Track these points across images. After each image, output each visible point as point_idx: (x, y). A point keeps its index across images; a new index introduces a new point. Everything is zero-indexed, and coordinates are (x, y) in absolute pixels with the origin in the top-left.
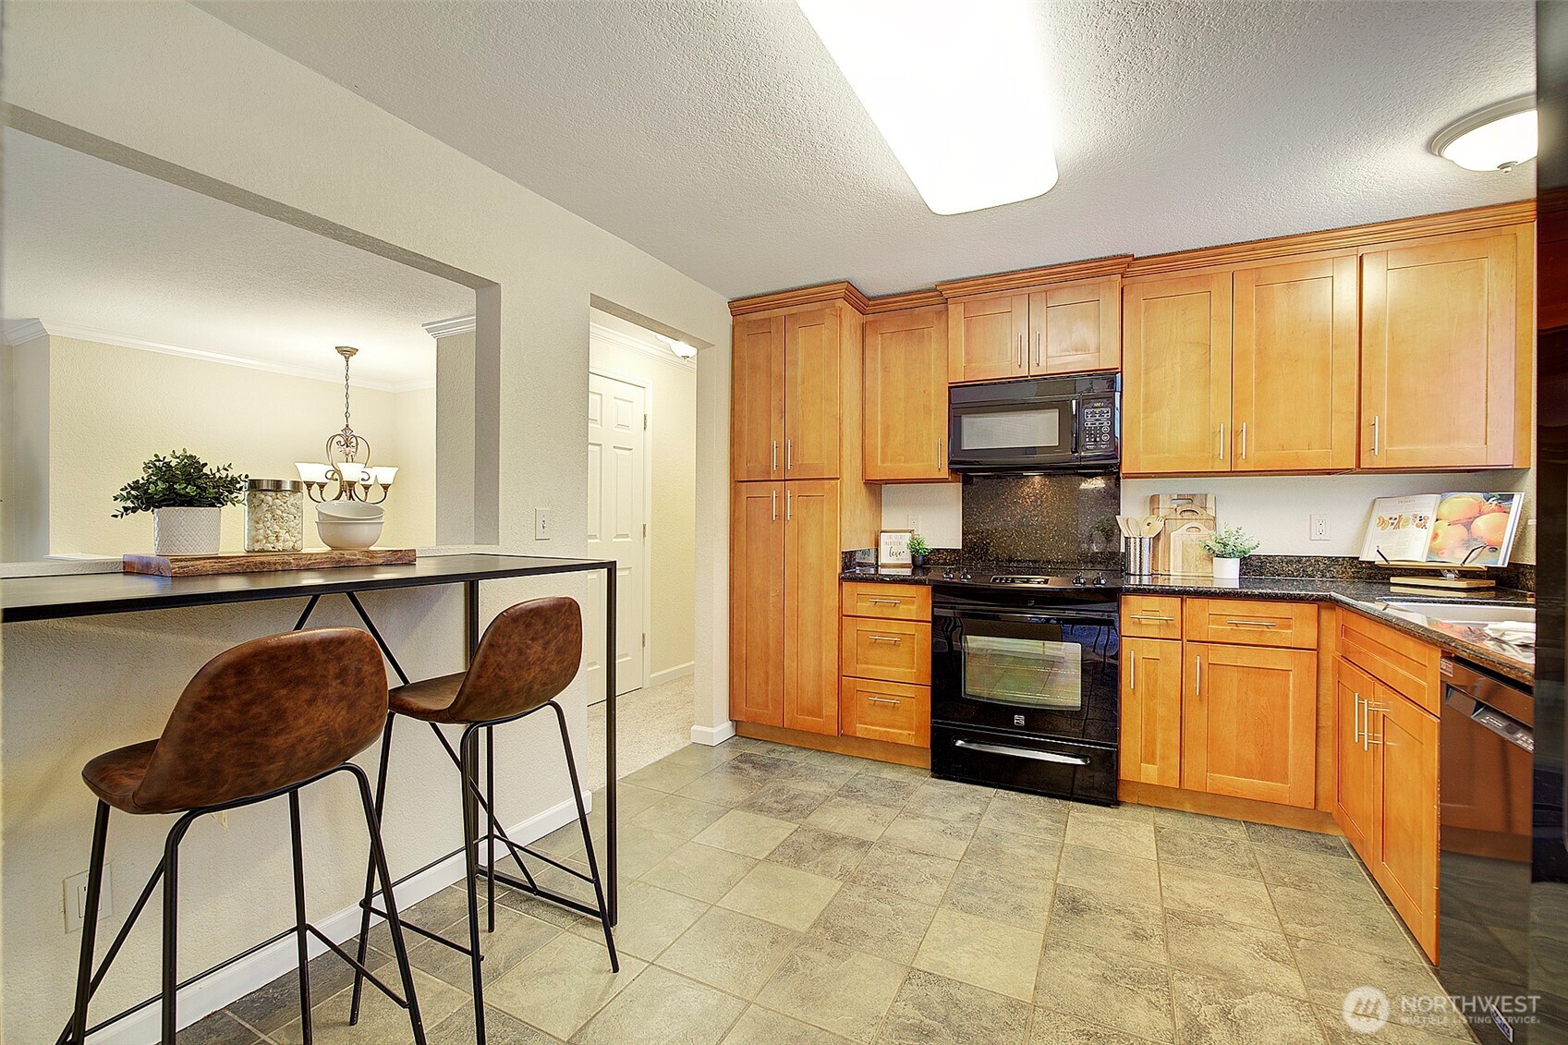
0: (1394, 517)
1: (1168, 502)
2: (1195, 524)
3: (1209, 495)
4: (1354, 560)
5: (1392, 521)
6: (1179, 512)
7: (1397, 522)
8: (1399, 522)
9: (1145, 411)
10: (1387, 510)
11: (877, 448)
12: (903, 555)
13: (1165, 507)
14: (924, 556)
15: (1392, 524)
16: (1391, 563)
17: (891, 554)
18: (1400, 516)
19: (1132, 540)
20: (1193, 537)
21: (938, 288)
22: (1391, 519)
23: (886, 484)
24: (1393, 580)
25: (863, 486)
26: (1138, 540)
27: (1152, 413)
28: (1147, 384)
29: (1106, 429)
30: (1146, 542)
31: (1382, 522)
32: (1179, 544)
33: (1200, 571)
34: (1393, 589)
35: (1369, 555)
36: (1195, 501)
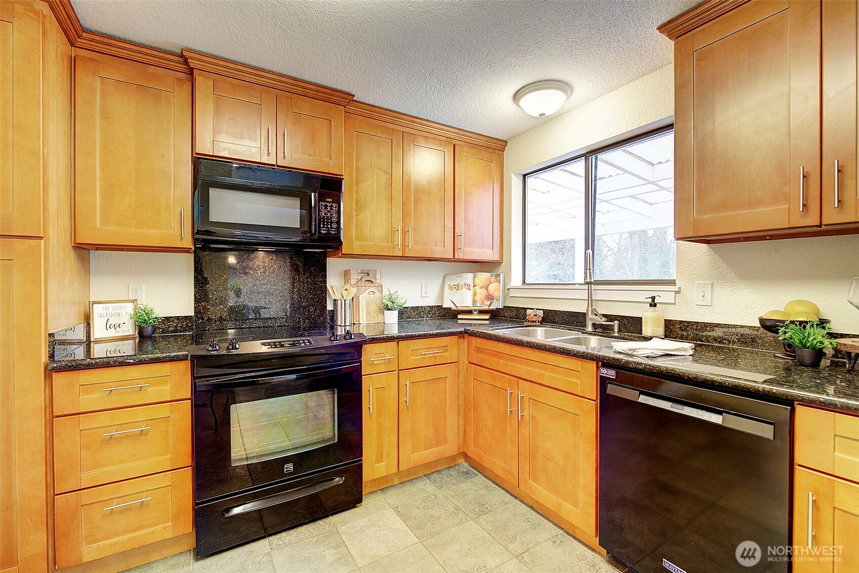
0: (455, 284)
1: (356, 275)
2: (372, 289)
3: (378, 271)
4: (439, 307)
5: (454, 286)
6: (363, 282)
7: (457, 287)
8: (458, 287)
9: (356, 210)
10: (452, 281)
11: (94, 208)
12: (124, 327)
13: (354, 278)
14: (153, 326)
15: (455, 288)
16: (459, 308)
17: (108, 327)
18: (458, 284)
19: (339, 302)
20: (372, 298)
21: (185, 53)
22: (454, 285)
23: (97, 249)
24: (459, 317)
25: (71, 251)
26: (343, 301)
27: (360, 213)
28: (357, 192)
29: (334, 219)
30: (348, 302)
31: (451, 287)
32: (364, 303)
33: (376, 319)
34: (459, 321)
35: (447, 304)
36: (370, 275)
